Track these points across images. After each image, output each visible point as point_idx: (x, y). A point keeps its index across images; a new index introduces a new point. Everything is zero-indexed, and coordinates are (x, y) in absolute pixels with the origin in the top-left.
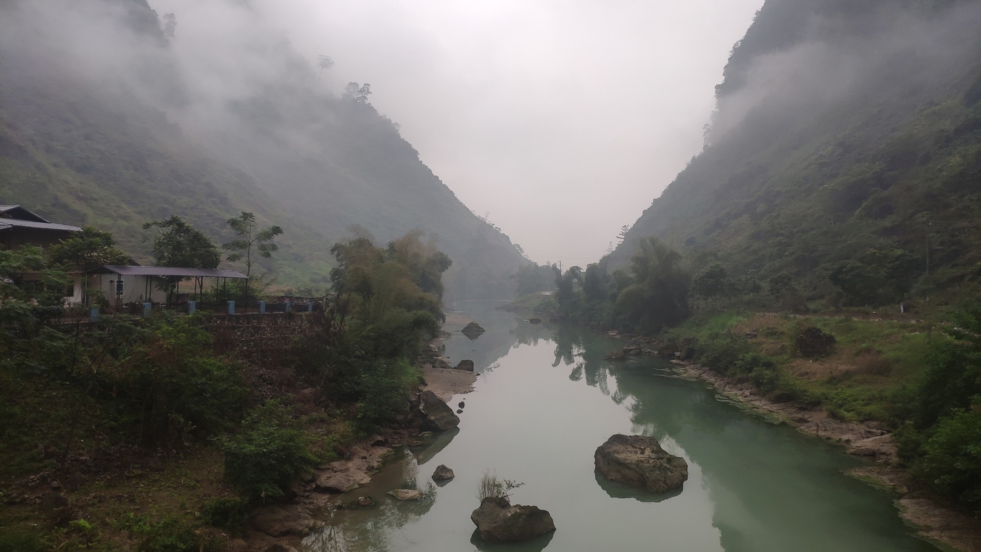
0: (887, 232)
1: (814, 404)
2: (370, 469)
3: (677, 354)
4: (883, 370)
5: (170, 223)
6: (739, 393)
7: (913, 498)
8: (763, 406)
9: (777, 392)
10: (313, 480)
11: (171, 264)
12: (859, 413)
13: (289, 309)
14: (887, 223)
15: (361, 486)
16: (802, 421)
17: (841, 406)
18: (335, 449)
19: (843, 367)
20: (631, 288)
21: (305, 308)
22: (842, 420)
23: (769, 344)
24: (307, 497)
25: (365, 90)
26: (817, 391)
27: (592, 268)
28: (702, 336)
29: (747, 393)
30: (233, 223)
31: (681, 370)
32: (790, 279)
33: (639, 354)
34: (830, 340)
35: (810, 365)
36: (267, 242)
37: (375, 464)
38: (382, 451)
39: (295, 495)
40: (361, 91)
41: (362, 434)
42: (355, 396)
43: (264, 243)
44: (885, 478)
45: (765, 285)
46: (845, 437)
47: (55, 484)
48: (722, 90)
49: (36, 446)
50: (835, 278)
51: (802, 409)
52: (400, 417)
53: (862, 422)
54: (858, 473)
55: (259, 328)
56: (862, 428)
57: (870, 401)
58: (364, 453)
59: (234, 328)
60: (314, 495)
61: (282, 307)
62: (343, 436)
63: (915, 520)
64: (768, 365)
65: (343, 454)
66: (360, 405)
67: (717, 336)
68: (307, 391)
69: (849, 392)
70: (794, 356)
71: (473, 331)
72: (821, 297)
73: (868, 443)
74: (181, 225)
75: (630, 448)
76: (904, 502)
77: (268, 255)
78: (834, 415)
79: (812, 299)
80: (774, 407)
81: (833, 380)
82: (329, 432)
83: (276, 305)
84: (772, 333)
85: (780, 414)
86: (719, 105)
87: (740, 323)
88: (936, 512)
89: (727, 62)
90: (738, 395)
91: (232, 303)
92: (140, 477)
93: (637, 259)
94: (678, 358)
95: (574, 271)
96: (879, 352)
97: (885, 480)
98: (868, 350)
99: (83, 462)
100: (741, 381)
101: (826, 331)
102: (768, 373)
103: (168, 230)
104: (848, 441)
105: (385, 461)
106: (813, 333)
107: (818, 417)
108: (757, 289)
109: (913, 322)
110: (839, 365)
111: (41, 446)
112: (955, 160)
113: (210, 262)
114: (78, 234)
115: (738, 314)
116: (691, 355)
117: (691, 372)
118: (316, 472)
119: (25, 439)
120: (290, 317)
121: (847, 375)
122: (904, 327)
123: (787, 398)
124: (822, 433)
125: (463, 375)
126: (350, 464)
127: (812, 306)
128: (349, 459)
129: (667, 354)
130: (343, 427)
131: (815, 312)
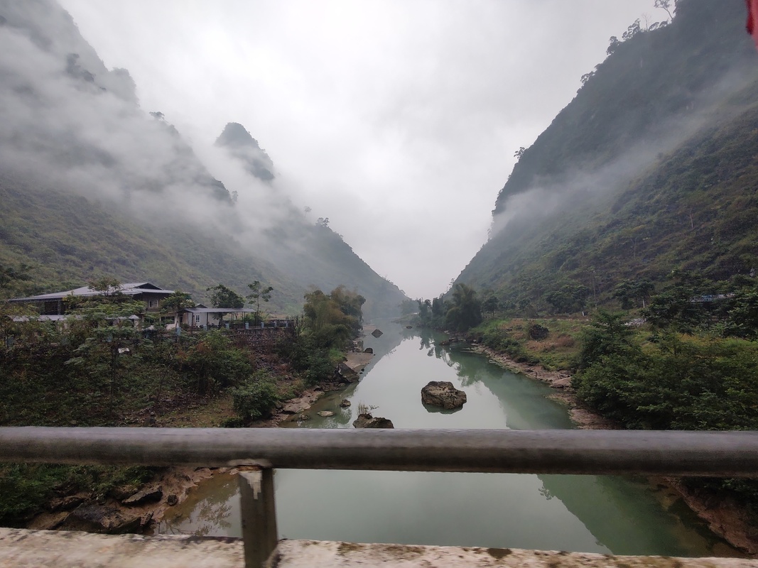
0: (576, 276)
1: (535, 363)
2: (311, 402)
3: (475, 341)
4: (570, 345)
5: (219, 288)
6: (502, 358)
7: (577, 409)
8: (512, 364)
9: (519, 357)
10: (282, 408)
11: (220, 306)
12: (557, 367)
13: (276, 326)
14: (575, 272)
15: (305, 410)
16: (530, 371)
17: (548, 363)
18: (294, 392)
19: (551, 344)
20: (453, 309)
21: (285, 325)
22: (548, 370)
23: (518, 334)
24: (278, 416)
25: (326, 221)
26: (538, 356)
27: (435, 300)
28: (486, 331)
29: (505, 358)
30: (251, 286)
31: (475, 348)
32: (529, 301)
33: (457, 341)
34: (546, 330)
35: (535, 343)
36: (267, 294)
37: (314, 400)
38: (319, 393)
39: (272, 415)
40: (324, 221)
41: (309, 385)
42: (306, 367)
43: (265, 295)
44: (566, 399)
45: (517, 305)
46: (549, 379)
47: (152, 413)
48: (495, 212)
49: (145, 395)
50: (549, 300)
51: (530, 365)
52: (329, 377)
53: (558, 371)
54: (553, 397)
55: (261, 335)
56: (559, 374)
57: (562, 360)
58: (309, 394)
59: (248, 336)
60: (281, 415)
61: (273, 325)
62: (298, 386)
63: (577, 420)
64: (515, 344)
65: (298, 395)
66: (308, 371)
67: (493, 331)
68: (284, 365)
69: (553, 356)
70: (529, 339)
71: (377, 334)
72: (545, 310)
73: (561, 382)
74: (224, 288)
75: (438, 388)
76: (573, 411)
77: (267, 301)
78: (545, 368)
79: (541, 311)
80: (517, 365)
81: (546, 351)
82: (292, 384)
83: (270, 324)
84: (519, 328)
85: (519, 368)
86: (494, 220)
87: (503, 324)
88: (589, 416)
89: (496, 199)
90: (501, 360)
91: (247, 324)
92: (196, 408)
93: (455, 295)
94: (475, 342)
95: (427, 302)
96: (570, 336)
97: (566, 400)
98: (564, 335)
99: (168, 402)
100: (502, 352)
101: (544, 326)
102: (515, 348)
103: (219, 290)
104: (551, 381)
105: (319, 398)
106: (537, 327)
107: (537, 369)
108: (513, 307)
109: (587, 320)
110: (549, 343)
111: (148, 395)
112: (608, 240)
113: (239, 305)
114: (174, 295)
115: (504, 319)
116: (480, 342)
117: (479, 349)
118: (283, 404)
119: (140, 392)
120: (277, 329)
121: (553, 347)
122: (583, 323)
123: (523, 360)
124: (538, 377)
125: (367, 355)
126: (301, 400)
127: (540, 314)
128: (301, 397)
129: (470, 341)
130: (299, 382)
131: (542, 317)
